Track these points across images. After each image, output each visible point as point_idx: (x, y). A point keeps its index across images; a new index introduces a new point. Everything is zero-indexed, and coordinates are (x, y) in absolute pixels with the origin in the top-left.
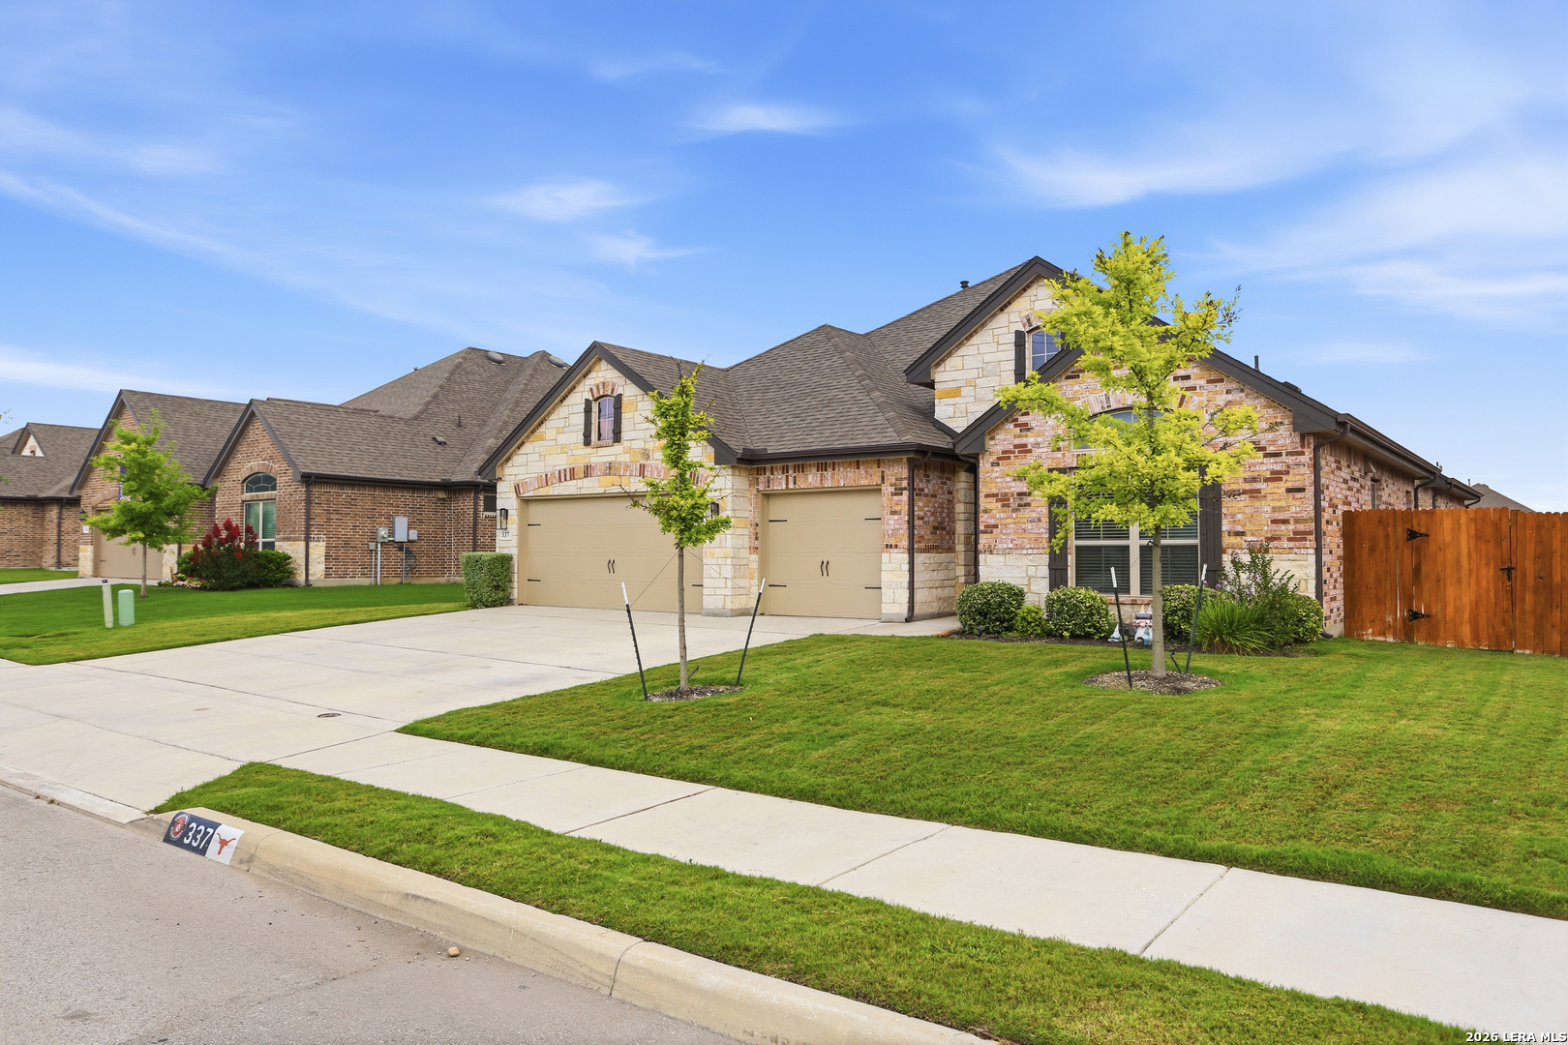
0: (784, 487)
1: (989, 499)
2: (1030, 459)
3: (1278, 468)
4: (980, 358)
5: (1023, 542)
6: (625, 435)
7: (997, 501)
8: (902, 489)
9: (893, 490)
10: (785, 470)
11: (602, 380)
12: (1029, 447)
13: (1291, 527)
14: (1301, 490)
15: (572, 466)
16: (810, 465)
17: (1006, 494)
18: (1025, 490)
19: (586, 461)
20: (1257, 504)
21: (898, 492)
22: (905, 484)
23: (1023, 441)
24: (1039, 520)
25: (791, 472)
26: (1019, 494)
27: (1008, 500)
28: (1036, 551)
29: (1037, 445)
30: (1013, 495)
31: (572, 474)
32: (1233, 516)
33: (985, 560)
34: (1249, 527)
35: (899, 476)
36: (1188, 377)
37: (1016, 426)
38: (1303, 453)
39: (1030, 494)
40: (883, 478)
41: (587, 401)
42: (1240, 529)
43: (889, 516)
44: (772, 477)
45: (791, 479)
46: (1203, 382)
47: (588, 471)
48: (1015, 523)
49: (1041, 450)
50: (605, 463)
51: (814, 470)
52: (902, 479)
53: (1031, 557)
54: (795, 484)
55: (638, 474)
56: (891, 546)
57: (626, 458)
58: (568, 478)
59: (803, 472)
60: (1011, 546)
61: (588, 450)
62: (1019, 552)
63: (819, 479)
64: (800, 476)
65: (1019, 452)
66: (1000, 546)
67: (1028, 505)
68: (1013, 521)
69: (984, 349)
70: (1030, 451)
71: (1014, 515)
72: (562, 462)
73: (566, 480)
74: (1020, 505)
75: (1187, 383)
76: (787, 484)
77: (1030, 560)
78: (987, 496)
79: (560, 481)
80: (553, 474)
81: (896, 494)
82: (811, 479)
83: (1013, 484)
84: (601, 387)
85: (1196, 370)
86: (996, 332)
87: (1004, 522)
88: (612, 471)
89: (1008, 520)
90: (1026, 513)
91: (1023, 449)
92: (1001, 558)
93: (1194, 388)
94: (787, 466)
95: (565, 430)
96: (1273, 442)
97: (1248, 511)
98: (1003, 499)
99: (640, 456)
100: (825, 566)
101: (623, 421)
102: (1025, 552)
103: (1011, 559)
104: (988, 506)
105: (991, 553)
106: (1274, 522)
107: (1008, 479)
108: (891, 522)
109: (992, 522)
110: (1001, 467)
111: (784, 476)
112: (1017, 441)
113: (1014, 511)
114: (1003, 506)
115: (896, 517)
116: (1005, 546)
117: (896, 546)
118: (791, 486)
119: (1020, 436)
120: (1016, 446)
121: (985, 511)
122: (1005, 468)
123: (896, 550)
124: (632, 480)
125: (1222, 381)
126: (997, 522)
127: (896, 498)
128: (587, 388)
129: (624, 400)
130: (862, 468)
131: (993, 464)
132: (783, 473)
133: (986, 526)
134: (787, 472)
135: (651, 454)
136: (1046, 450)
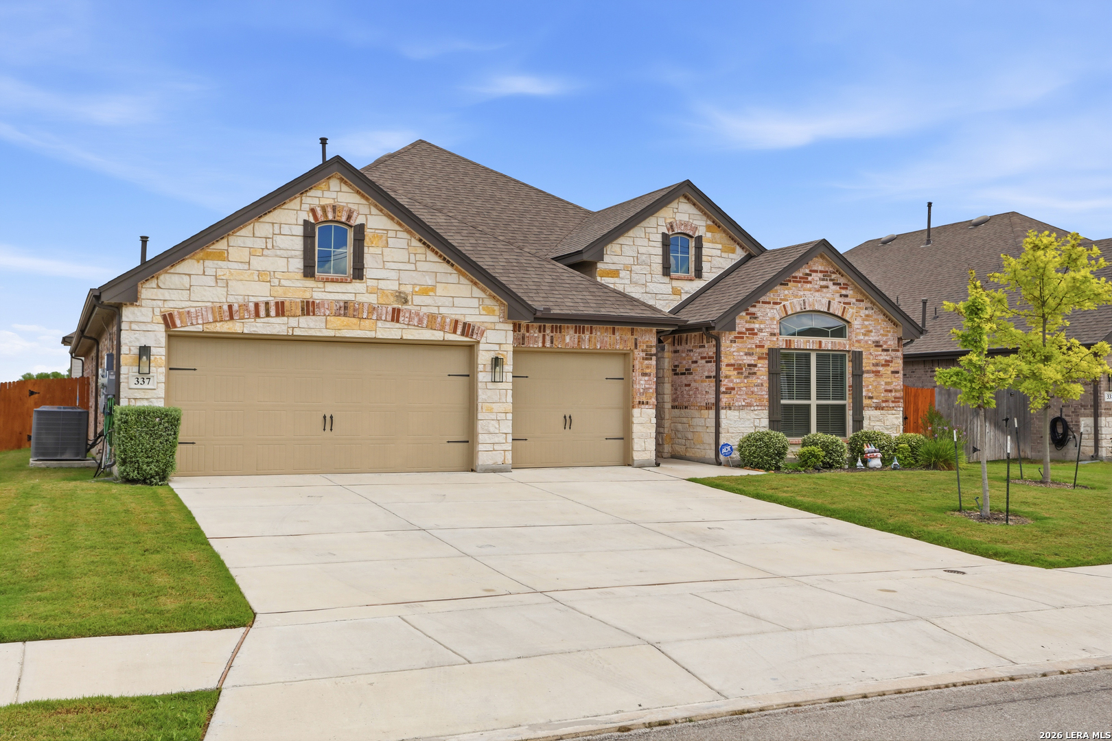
0: (540, 345)
1: (729, 368)
2: (757, 340)
3: (888, 358)
4: (635, 248)
5: (751, 401)
6: (368, 273)
7: (735, 369)
8: (652, 355)
9: (644, 355)
10: (541, 329)
11: (331, 202)
12: (756, 331)
13: (893, 394)
14: (897, 372)
15: (279, 300)
16: (568, 328)
17: (740, 364)
18: (753, 362)
19: (307, 295)
20: (879, 379)
21: (648, 357)
22: (654, 351)
23: (752, 326)
24: (762, 385)
25: (548, 331)
26: (749, 365)
27: (742, 369)
28: (759, 408)
29: (761, 330)
30: (745, 366)
31: (281, 309)
32: (868, 386)
33: (726, 415)
34: (875, 394)
35: (649, 344)
36: (846, 296)
37: (747, 314)
38: (898, 351)
39: (755, 366)
40: (636, 344)
41: (306, 223)
42: (870, 395)
43: (641, 377)
44: (527, 334)
45: (548, 339)
46: (854, 300)
47: (308, 308)
48: (746, 387)
49: (763, 334)
50: (338, 301)
51: (572, 332)
52: (651, 347)
53: (756, 412)
54: (552, 342)
55: (389, 318)
56: (643, 403)
57: (372, 299)
58: (273, 313)
59: (560, 332)
60: (744, 404)
61: (310, 283)
62: (749, 408)
63: (576, 340)
64: (557, 335)
65: (749, 334)
66: (736, 404)
67: (755, 373)
68: (745, 385)
69: (638, 242)
70: (756, 334)
71: (746, 381)
72: (261, 293)
73: (268, 315)
74: (749, 374)
75: (847, 300)
76: (544, 342)
77: (756, 415)
78: (727, 365)
79: (257, 315)
80: (244, 307)
81: (647, 359)
82: (569, 338)
83: (745, 357)
84: (329, 210)
85: (851, 292)
86: (648, 230)
87: (739, 385)
88: (351, 311)
89: (742, 385)
90: (753, 380)
91: (751, 332)
92: (736, 413)
93: (849, 304)
94: (545, 326)
95: (266, 252)
96: (886, 342)
97: (875, 384)
98: (738, 368)
99: (392, 299)
100: (568, 421)
101: (365, 256)
102: (752, 408)
103: (743, 414)
104: (728, 373)
105: (730, 409)
106: (886, 391)
107: (742, 354)
108: (642, 382)
109: (731, 385)
110: (737, 344)
111: (541, 335)
112: (748, 326)
113: (746, 377)
114: (738, 373)
115: (646, 378)
116: (740, 404)
117: (647, 403)
118: (548, 344)
119: (750, 322)
120: (747, 330)
121: (726, 377)
122: (740, 345)
123: (647, 406)
124: (380, 324)
125: (863, 301)
126: (735, 386)
127: (646, 362)
128: (306, 207)
129: (368, 232)
130: (617, 334)
131: (731, 341)
132: (540, 331)
133: (726, 389)
134: (544, 331)
135: (409, 298)
136: (766, 334)
